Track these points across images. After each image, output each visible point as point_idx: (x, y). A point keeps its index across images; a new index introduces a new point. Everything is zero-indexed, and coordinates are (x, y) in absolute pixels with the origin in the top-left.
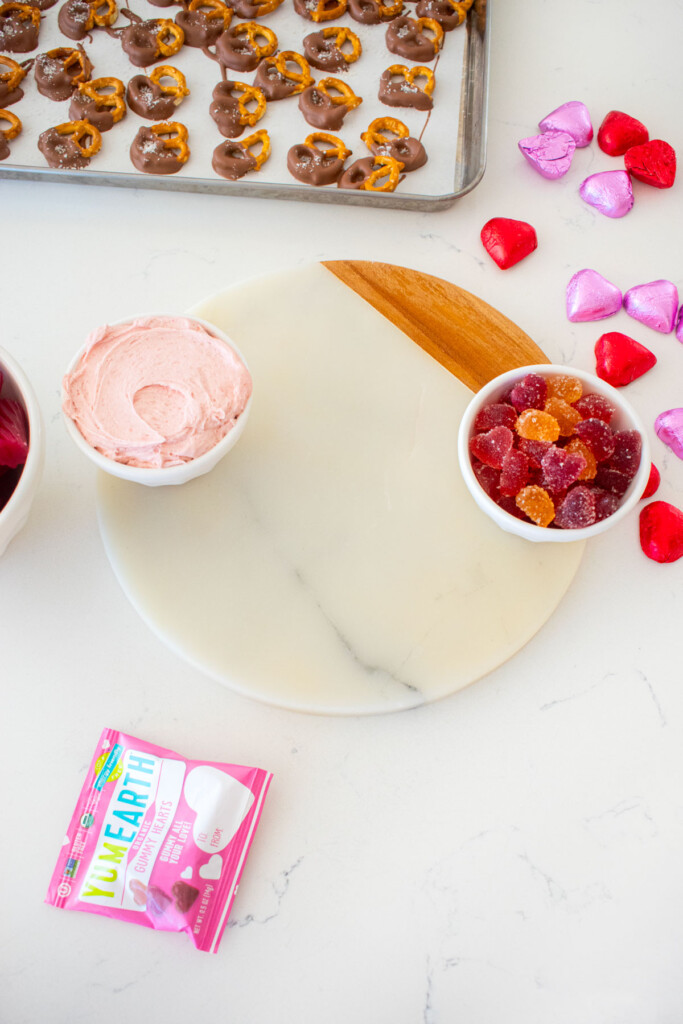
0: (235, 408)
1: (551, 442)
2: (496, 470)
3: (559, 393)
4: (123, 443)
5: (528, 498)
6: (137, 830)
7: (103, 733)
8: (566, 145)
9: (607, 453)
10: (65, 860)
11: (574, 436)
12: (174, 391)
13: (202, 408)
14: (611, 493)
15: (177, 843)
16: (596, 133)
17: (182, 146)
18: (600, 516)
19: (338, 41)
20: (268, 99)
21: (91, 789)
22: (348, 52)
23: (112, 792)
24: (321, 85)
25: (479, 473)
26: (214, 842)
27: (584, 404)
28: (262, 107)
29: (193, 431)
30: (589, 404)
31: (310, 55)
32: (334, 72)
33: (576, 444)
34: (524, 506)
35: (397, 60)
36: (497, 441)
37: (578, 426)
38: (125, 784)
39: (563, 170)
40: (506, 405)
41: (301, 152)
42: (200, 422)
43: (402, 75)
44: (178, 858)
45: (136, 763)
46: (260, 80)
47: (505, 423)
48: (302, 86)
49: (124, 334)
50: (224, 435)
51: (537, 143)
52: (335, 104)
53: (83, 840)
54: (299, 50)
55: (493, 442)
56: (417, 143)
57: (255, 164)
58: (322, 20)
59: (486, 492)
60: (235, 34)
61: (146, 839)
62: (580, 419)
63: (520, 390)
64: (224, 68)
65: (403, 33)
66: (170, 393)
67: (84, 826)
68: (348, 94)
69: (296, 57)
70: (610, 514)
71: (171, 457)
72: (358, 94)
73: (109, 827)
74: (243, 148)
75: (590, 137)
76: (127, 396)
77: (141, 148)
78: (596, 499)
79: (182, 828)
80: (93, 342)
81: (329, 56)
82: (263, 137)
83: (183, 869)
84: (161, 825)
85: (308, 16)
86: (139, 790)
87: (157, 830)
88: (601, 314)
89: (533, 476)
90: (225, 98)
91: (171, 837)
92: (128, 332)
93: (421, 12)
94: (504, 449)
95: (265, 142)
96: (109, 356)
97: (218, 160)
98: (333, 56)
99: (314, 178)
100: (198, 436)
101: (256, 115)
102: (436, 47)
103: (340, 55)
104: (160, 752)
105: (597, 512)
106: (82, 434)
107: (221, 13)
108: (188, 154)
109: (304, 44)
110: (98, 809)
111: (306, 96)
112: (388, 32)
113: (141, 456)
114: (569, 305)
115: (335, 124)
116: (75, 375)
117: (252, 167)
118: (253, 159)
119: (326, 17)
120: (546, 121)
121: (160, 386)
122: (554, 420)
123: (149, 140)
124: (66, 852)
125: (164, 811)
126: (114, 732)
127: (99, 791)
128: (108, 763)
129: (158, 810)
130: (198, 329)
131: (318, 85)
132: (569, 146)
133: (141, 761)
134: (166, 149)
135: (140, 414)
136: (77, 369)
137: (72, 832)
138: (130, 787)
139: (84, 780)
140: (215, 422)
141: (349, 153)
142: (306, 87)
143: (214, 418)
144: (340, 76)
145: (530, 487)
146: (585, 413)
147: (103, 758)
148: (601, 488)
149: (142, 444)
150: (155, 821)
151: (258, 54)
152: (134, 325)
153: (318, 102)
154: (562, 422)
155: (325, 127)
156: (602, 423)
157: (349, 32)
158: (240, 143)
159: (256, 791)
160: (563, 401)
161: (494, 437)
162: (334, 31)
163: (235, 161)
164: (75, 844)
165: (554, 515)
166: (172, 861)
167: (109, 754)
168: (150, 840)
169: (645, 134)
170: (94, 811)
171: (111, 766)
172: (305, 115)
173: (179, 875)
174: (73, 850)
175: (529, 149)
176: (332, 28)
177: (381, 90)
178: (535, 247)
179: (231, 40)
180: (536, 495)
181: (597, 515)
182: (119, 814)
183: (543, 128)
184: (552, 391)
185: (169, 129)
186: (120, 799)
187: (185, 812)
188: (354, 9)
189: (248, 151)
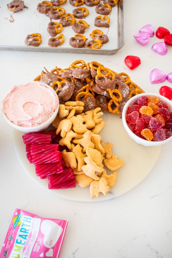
0: (54, 108)
1: (151, 115)
2: (134, 125)
3: (152, 101)
4: (20, 119)
5: (145, 132)
6: (26, 241)
7: (16, 210)
8: (147, 36)
9: (168, 118)
10: (3, 251)
11: (158, 114)
12: (35, 104)
13: (44, 108)
14: (170, 130)
15: (38, 245)
16: (155, 33)
17: (40, 39)
18: (167, 137)
19: (82, 11)
20: (64, 26)
21: (12, 228)
22: (85, 14)
23: (18, 229)
24: (78, 22)
25: (129, 125)
26: (50, 244)
27: (160, 104)
28: (62, 28)
29: (41, 115)
30: (161, 104)
31: (75, 15)
32: (81, 19)
33: (158, 115)
34: (144, 135)
35: (99, 15)
36: (134, 115)
37: (159, 110)
38: (22, 226)
39: (147, 42)
40: (136, 105)
41: (73, 39)
42: (43, 112)
43: (100, 19)
44: (39, 250)
45: (26, 219)
46: (61, 21)
47: (136, 110)
48: (73, 22)
49: (20, 88)
50: (51, 116)
51: (139, 36)
52: (82, 27)
53: (9, 245)
54: (72, 13)
55: (133, 116)
56: (106, 36)
57: (60, 43)
58: (78, 6)
59: (132, 131)
60: (54, 10)
61: (29, 244)
62: (159, 108)
63: (140, 100)
64: (51, 19)
65: (100, 8)
66: (34, 104)
67: (10, 240)
68: (86, 24)
69: (71, 15)
70: (170, 136)
71: (34, 123)
72: (88, 24)
73: (17, 240)
74: (57, 39)
75: (154, 34)
76: (21, 106)
77: (28, 40)
78: (166, 132)
79: (40, 240)
80: (11, 90)
81: (80, 15)
82: (62, 36)
83: (40, 254)
84: (33, 239)
85: (74, 5)
86: (27, 228)
87: (32, 241)
88: (160, 81)
89: (146, 125)
90: (51, 26)
91: (37, 243)
92: (21, 87)
93: (105, 3)
94: (136, 118)
95: (63, 37)
96: (16, 94)
97: (50, 43)
98: (81, 14)
99: (77, 46)
100: (43, 117)
101: (60, 30)
102: (109, 11)
103: (83, 14)
104: (33, 216)
105: (166, 135)
106: (7, 117)
107: (50, 5)
108: (41, 41)
109: (73, 12)
110: (14, 235)
111: (74, 25)
112: (96, 8)
113: (25, 123)
114: (151, 79)
115: (82, 32)
116: (5, 100)
117: (59, 44)
118: (60, 42)
119: (79, 5)
120: (141, 30)
121: (31, 102)
122: (151, 109)
123: (30, 38)
124: (4, 248)
125: (34, 235)
126: (19, 209)
127: (14, 228)
128: (17, 220)
129: (32, 234)
130: (42, 86)
131: (77, 22)
132: (148, 36)
133: (27, 218)
134: (35, 40)
135: (25, 111)
136: (6, 99)
137: (6, 242)
138: (24, 227)
139: (10, 225)
140: (48, 112)
141: (87, 39)
142: (74, 22)
143: (47, 111)
144: (83, 20)
145: (145, 129)
146: (160, 106)
147: (15, 218)
148: (167, 129)
149: (25, 119)
150: (31, 238)
151: (60, 15)
152: (23, 85)
153: (77, 27)
154: (153, 109)
155: (80, 33)
156: (166, 109)
157: (85, 8)
158: (56, 38)
159: (63, 227)
160: (153, 103)
161: (133, 115)
162: (81, 8)
163: (55, 43)
164: (7, 246)
165: (153, 137)
166: (37, 251)
167: (17, 217)
168: (30, 244)
169: (169, 33)
170: (13, 235)
171: (18, 220)
172: (74, 30)
173: (39, 256)
174: (6, 248)
175: (137, 37)
176: (80, 8)
177: (95, 23)
178: (140, 63)
179: (53, 11)
180: (147, 131)
181: (166, 137)
182: (20, 236)
183: (140, 32)
184: (150, 100)
185: (36, 35)
186: (21, 231)
187: (41, 235)
188: (86, 2)
189: (58, 40)
